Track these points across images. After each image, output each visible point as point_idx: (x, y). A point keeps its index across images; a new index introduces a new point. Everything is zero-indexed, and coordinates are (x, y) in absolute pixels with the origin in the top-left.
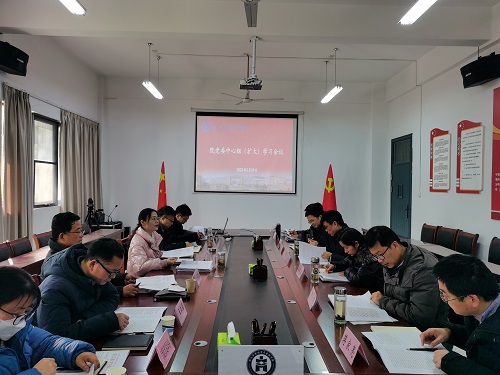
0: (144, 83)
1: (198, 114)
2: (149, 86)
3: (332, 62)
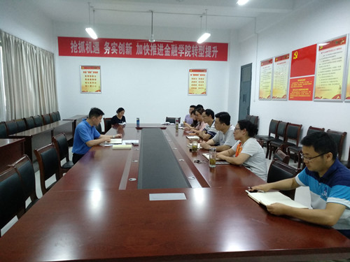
3: (204, 17)
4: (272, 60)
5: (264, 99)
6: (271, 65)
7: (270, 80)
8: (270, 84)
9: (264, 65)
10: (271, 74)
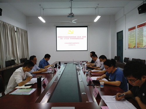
0: (39, 17)
1: (57, 27)
2: (40, 18)
3: (97, 9)
4: (135, 27)
5: (131, 48)
6: (134, 30)
7: (135, 38)
8: (135, 40)
9: (130, 30)
10: (135, 35)
